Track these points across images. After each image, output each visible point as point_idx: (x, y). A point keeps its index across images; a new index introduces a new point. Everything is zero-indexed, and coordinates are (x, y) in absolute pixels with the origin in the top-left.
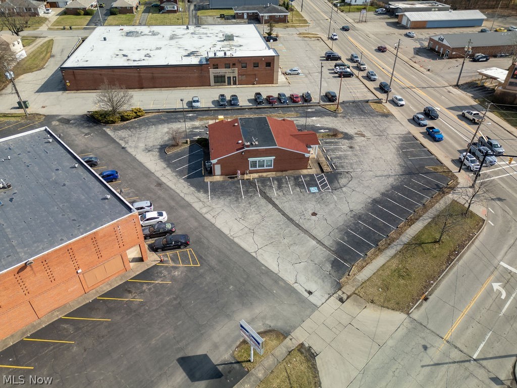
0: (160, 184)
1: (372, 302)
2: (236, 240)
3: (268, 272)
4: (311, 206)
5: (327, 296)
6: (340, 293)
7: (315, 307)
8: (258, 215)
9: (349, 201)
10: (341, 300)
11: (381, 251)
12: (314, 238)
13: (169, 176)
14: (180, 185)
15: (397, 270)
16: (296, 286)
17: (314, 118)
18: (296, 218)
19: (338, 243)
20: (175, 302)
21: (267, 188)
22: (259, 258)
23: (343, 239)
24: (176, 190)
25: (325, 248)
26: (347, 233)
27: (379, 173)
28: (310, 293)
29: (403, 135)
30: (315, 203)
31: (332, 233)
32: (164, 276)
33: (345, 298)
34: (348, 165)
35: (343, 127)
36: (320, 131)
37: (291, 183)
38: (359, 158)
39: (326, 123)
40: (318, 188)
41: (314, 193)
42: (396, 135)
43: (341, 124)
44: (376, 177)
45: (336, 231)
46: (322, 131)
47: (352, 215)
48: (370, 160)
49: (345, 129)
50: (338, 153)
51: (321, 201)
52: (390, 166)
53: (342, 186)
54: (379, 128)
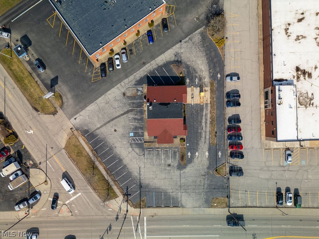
0: (144, 64)
1: (69, 139)
2: (103, 96)
3: (86, 106)
4: (120, 130)
5: (73, 124)
6: (75, 129)
7: (70, 119)
8: (117, 106)
9: (122, 148)
10: (71, 129)
11: (92, 151)
12: (101, 127)
13: (150, 67)
14: (142, 73)
15: (82, 153)
16: (79, 115)
17: (207, 154)
18: (113, 122)
19: (97, 136)
20: (77, 74)
21: (135, 113)
22: (93, 104)
23: (99, 138)
24: (139, 71)
25: (95, 130)
26: (103, 141)
27: (142, 170)
28: (75, 119)
29: (181, 201)
30: (122, 132)
32: (89, 70)
33: (72, 130)
34: (150, 157)
35: (194, 168)
36: (189, 153)
37: (138, 125)
38: (157, 165)
39: (199, 159)
40: (133, 137)
41: (129, 134)
42: (181, 197)
43: (198, 168)
44: (140, 168)
45: (104, 137)
46: (189, 154)
47: (113, 146)
48: (154, 170)
49: (190, 168)
50: (163, 156)
51: (123, 136)
52: (148, 179)
53: (133, 148)
54: (190, 190)
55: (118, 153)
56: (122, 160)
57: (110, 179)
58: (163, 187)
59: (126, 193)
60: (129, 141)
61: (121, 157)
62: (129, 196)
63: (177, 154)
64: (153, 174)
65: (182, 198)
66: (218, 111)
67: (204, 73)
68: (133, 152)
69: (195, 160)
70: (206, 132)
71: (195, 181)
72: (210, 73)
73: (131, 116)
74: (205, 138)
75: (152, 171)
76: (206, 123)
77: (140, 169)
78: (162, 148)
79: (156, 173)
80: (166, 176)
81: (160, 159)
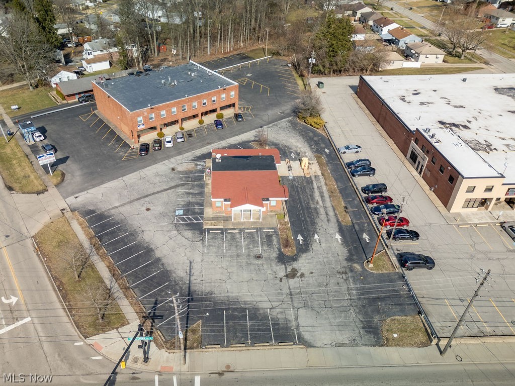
1: (51, 223)
3: (103, 183)
4: (158, 208)
5: (70, 204)
6: (69, 210)
8: (157, 181)
9: (156, 232)
11: (91, 239)
12: (122, 205)
14: (206, 150)
15: (67, 243)
16: (86, 192)
17: (338, 237)
18: (147, 199)
19: (110, 217)
20: (101, 154)
21: (190, 187)
22: (116, 180)
23: (112, 220)
24: (200, 149)
25: (109, 209)
26: (119, 223)
27: (197, 266)
28: (76, 197)
30: (161, 211)
31: (121, 215)
32: (121, 150)
33: (63, 211)
34: (217, 244)
35: (315, 260)
36: (299, 235)
37: (193, 200)
38: (231, 256)
39: (323, 245)
40: (181, 215)
41: (175, 212)
42: (296, 319)
43: (325, 260)
44: (191, 262)
45: (123, 218)
46: (300, 237)
47: (137, 230)
48: (225, 266)
49: (307, 261)
50: (244, 241)
51: (163, 215)
52: (210, 283)
53: (179, 232)
54: (316, 303)
55: (147, 240)
56: (152, 250)
57: (117, 285)
58: (248, 299)
59: (152, 314)
60: (174, 221)
61: (153, 246)
62: (156, 321)
63: (274, 238)
64: (222, 273)
65: (300, 320)
66: (339, 183)
67: (302, 149)
68: (180, 237)
69: (315, 246)
70: (325, 208)
71: (325, 284)
72: (312, 148)
73: (181, 190)
74: (327, 214)
75: (220, 266)
76: (322, 197)
77: (193, 264)
78: (241, 230)
79: (230, 270)
80: (253, 275)
81: (236, 246)
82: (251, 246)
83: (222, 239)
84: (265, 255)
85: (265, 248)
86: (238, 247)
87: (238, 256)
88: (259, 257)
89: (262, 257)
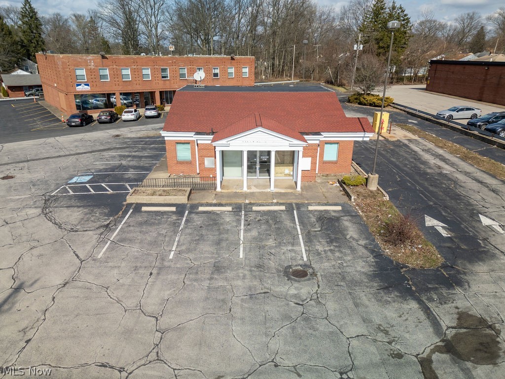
36: (425, 216)
37: (131, 163)
40: (81, 183)
41: (71, 178)
46: (432, 222)
48: (152, 303)
50: (247, 231)
60: (53, 192)
63: (347, 224)
74: (480, 182)
78: (237, 209)
79: (164, 322)
80: (276, 344)
81: (218, 243)
82: (271, 242)
83: (176, 225)
84: (322, 267)
85: (320, 248)
86: (224, 244)
87: (218, 268)
88: (301, 274)
89: (314, 274)
